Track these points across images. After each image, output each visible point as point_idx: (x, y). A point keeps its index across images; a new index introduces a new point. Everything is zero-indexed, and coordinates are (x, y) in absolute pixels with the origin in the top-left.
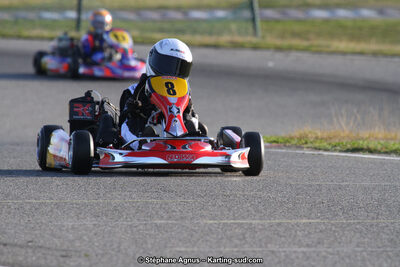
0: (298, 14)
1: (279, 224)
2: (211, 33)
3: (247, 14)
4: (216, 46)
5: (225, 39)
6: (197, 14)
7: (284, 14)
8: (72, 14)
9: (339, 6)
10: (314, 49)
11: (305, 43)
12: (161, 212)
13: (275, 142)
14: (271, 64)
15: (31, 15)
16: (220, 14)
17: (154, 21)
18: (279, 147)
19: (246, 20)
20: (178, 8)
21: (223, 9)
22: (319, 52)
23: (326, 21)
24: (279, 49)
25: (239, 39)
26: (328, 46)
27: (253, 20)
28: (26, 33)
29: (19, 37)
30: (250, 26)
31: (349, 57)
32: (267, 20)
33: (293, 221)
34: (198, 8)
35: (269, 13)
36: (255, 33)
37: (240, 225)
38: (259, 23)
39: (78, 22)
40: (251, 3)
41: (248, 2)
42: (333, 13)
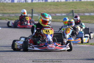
0: (82, 14)
9: (91, 12)
10: (89, 22)
11: (87, 21)
16: (64, 14)
19: (72, 16)
21: (64, 13)
22: (90, 23)
23: (89, 16)
26: (92, 22)
39: (32, 16)
40: (73, 12)
41: (72, 12)
42: (90, 14)
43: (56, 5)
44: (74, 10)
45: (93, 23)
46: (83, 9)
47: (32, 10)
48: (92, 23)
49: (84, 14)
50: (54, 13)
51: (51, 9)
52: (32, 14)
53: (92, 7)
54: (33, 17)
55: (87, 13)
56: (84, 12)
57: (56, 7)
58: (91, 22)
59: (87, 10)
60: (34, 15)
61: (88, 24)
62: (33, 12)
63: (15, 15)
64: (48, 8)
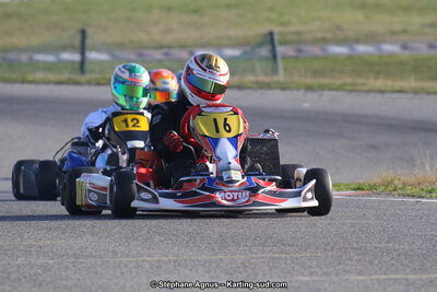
0: (316, 50)
7: (299, 51)
9: (358, 41)
10: (348, 88)
11: (339, 82)
14: (306, 105)
21: (233, 46)
22: (351, 91)
23: (350, 57)
24: (309, 88)
26: (363, 84)
27: (274, 57)
28: (30, 78)
31: (387, 95)
38: (280, 61)
39: (82, 63)
40: (272, 40)
41: (268, 39)
42: (352, 49)
43: (195, 11)
44: (276, 29)
45: (364, 88)
46: (316, 25)
47: (83, 33)
48: (362, 91)
49: (323, 50)
50: (182, 47)
51: (169, 30)
52: (83, 53)
53: (360, 16)
54: (88, 66)
55: (338, 42)
56: (324, 41)
57: (194, 17)
58: (354, 84)
59: (339, 28)
60: (92, 55)
61: (341, 93)
62: (88, 42)
63: (4, 59)
64: (157, 23)
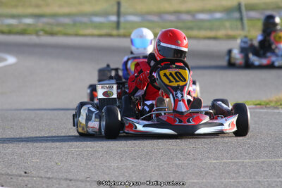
1: (263, 162)
2: (211, 29)
3: (237, 15)
4: (215, 38)
5: (221, 33)
6: (202, 16)
8: (114, 18)
12: (179, 155)
13: (259, 104)
15: (85, 20)
17: (171, 21)
18: (262, 108)
19: (236, 19)
20: (188, 12)
25: (231, 33)
27: (241, 19)
28: (82, 32)
29: (77, 35)
30: (239, 24)
32: (251, 19)
33: (274, 160)
34: (202, 11)
35: (253, 14)
36: (243, 28)
37: (235, 163)
38: (245, 21)
39: (118, 23)
40: (240, 9)
47: (119, 3)
